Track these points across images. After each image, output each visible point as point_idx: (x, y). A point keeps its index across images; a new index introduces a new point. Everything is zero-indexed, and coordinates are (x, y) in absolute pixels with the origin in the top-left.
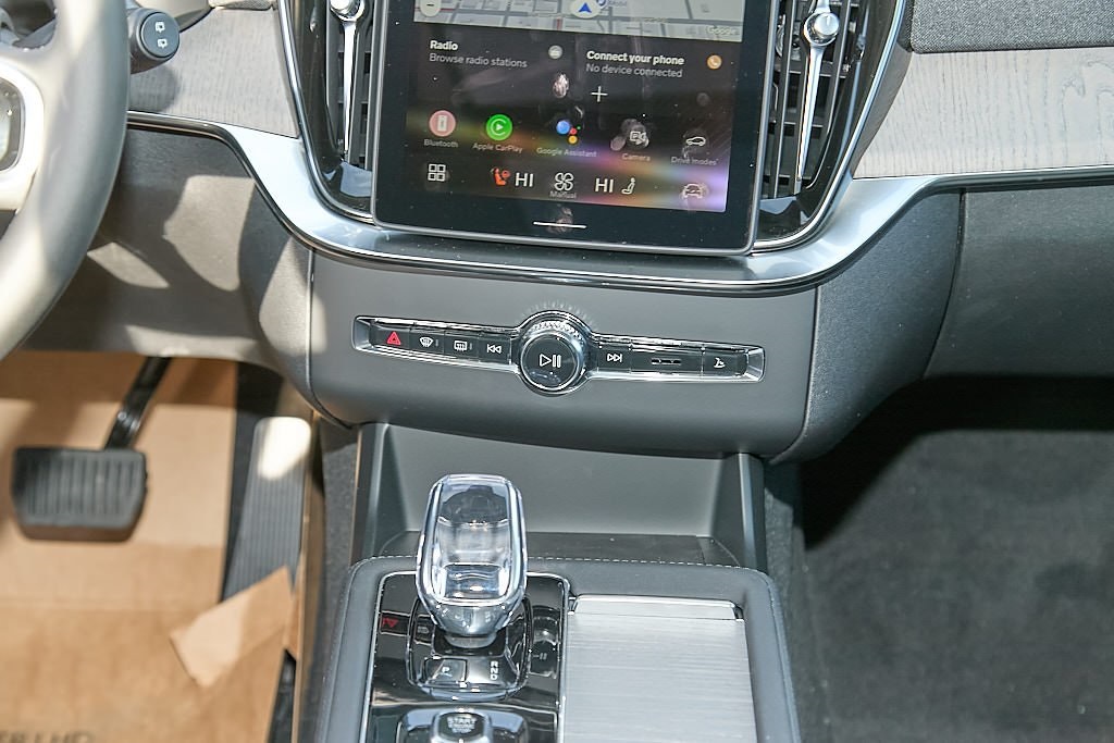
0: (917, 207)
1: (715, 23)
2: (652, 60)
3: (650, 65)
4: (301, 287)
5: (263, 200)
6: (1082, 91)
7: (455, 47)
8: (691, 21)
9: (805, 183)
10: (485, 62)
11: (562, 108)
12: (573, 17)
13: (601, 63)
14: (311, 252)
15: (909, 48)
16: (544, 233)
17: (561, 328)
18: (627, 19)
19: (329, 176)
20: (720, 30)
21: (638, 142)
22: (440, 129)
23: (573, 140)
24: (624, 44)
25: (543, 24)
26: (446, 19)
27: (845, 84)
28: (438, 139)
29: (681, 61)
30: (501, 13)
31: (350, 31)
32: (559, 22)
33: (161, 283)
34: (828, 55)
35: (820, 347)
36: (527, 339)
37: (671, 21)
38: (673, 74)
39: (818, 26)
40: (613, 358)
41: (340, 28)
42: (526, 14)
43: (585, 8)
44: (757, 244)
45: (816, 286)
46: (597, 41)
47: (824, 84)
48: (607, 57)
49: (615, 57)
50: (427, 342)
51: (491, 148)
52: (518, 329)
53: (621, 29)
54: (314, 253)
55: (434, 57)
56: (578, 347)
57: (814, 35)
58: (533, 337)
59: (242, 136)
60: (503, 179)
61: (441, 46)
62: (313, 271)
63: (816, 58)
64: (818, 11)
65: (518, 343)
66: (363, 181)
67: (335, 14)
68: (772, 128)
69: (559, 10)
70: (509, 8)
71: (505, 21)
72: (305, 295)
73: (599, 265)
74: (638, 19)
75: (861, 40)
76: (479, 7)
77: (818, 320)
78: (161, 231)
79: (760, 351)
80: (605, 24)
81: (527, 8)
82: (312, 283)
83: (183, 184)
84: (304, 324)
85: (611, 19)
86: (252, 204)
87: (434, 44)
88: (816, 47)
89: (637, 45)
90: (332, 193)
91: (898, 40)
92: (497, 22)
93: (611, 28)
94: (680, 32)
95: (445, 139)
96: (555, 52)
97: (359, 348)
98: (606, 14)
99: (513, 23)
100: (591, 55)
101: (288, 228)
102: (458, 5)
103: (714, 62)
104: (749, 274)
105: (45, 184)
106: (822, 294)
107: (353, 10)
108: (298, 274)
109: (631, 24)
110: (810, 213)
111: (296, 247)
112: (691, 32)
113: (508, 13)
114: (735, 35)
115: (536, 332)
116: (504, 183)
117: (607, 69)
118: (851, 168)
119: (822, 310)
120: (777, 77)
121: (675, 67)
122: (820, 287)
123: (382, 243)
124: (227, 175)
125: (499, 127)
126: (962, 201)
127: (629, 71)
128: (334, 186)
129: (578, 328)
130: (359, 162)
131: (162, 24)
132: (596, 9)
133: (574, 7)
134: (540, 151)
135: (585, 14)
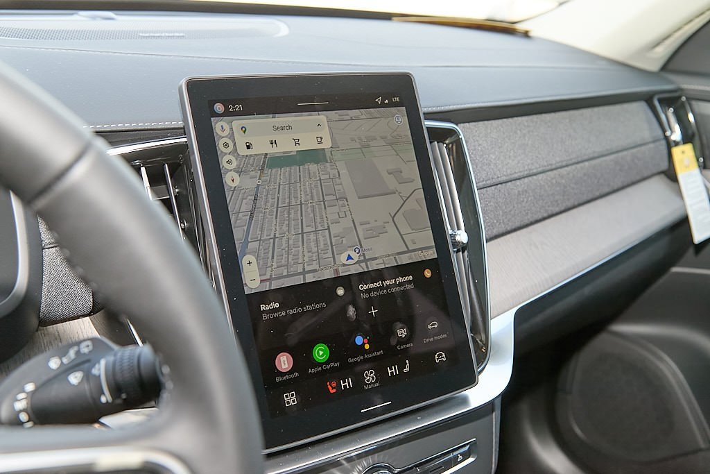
1: (421, 249)
2: (395, 281)
3: (395, 285)
7: (277, 305)
8: (409, 251)
10: (300, 310)
11: (356, 328)
12: (344, 265)
13: (368, 291)
16: (368, 416)
18: (375, 259)
20: (425, 253)
21: (404, 336)
22: (283, 367)
23: (367, 347)
24: (379, 275)
25: (328, 274)
26: (266, 287)
28: (285, 374)
29: (411, 278)
30: (300, 274)
32: (337, 271)
37: (399, 254)
38: (409, 287)
42: (315, 271)
43: (349, 258)
46: (363, 277)
48: (370, 286)
49: (375, 285)
51: (320, 369)
53: (374, 266)
55: (265, 317)
60: (333, 388)
61: (268, 307)
69: (335, 263)
70: (304, 269)
71: (304, 279)
74: (381, 257)
76: (285, 274)
80: (363, 265)
81: (315, 266)
85: (366, 261)
87: (263, 307)
89: (386, 274)
92: (299, 280)
93: (367, 267)
94: (405, 259)
95: (289, 373)
96: (340, 292)
98: (362, 258)
99: (310, 278)
100: (362, 287)
102: (271, 276)
103: (428, 273)
109: (380, 261)
112: (411, 258)
113: (305, 273)
114: (432, 254)
116: (335, 390)
117: (374, 294)
121: (409, 282)
125: (321, 353)
127: (385, 292)
132: (356, 257)
133: (343, 258)
134: (350, 361)
135: (350, 262)
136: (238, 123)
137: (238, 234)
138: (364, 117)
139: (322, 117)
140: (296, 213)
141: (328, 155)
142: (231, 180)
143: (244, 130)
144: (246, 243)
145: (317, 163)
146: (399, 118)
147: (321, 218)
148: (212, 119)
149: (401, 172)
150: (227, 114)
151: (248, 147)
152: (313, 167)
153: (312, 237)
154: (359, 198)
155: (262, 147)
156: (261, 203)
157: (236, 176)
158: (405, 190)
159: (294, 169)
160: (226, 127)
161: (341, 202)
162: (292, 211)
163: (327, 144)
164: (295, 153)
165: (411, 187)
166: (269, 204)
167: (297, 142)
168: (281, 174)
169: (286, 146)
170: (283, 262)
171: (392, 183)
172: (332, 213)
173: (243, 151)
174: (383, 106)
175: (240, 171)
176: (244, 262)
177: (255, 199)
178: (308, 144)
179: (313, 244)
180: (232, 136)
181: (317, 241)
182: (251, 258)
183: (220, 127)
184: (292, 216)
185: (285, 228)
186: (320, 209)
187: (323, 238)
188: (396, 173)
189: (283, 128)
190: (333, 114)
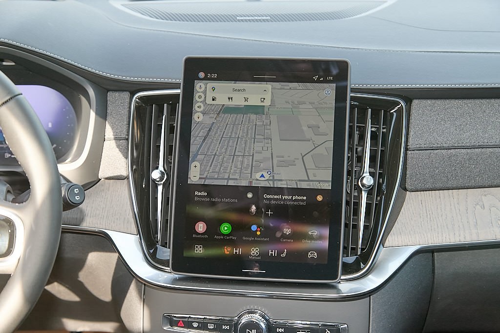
0: (413, 260)
1: (319, 181)
2: (292, 198)
3: (290, 200)
4: (139, 301)
5: (122, 263)
6: (483, 207)
7: (206, 194)
8: (309, 180)
9: (362, 249)
10: (219, 200)
11: (254, 219)
12: (257, 180)
13: (270, 199)
14: (143, 285)
15: (406, 190)
16: (246, 274)
17: (256, 318)
18: (281, 180)
19: (151, 251)
20: (321, 184)
21: (288, 234)
22: (200, 230)
23: (258, 233)
24: (280, 191)
25: (244, 183)
26: (202, 182)
27: (378, 206)
28: (199, 234)
29: (305, 198)
30: (226, 179)
31: (160, 188)
32: (251, 182)
33: (77, 299)
34: (370, 193)
35: (372, 324)
36: (240, 323)
37: (300, 181)
38: (302, 203)
39: (365, 181)
40: (280, 330)
41: (156, 186)
42: (236, 179)
43: (262, 176)
44: (343, 277)
45: (370, 296)
46: (268, 190)
47: (369, 206)
48: (272, 196)
49: (276, 197)
50: (195, 325)
51: (222, 237)
52: (236, 318)
53: (278, 185)
54: (145, 286)
55: (196, 199)
56: (263, 326)
57: (363, 185)
58: (243, 321)
59: (113, 235)
60: (228, 251)
61: (200, 194)
62: (144, 294)
63: (364, 195)
64: (364, 175)
65: (237, 324)
66: (166, 253)
67: (154, 181)
68: (346, 225)
69: (251, 177)
70: (229, 177)
71: (228, 182)
72: (141, 305)
73: (272, 288)
74: (286, 180)
75: (384, 187)
76: (216, 177)
77: (371, 311)
78: (77, 277)
79: (346, 326)
80: (271, 182)
81: (237, 176)
82: (144, 299)
83: (87, 256)
84: (140, 318)
85: (274, 180)
86: (117, 264)
87: (196, 193)
88: (364, 190)
89: (286, 191)
90: (153, 259)
91: (400, 185)
92: (224, 183)
93: (274, 184)
94: (304, 185)
95: (202, 234)
96: (250, 195)
97: (165, 328)
98: (271, 178)
99: (231, 183)
100: (265, 196)
101: (133, 275)
102: (207, 176)
103: (320, 198)
104: (339, 291)
105: (24, 263)
106: (373, 299)
107: (161, 179)
108: (137, 295)
109: (284, 182)
110: (365, 263)
111: (137, 283)
112: (309, 185)
113: (229, 179)
114: (328, 186)
115: (244, 320)
116: (228, 253)
117: (273, 202)
118: (382, 243)
119: (373, 307)
120: (348, 203)
121: (302, 201)
122: (371, 297)
123: (175, 281)
124: (106, 251)
125: (226, 228)
126: (433, 256)
127: (282, 203)
128: (153, 256)
129: (263, 317)
130: (164, 245)
131: (77, 190)
132: (267, 176)
133: (258, 176)
134: (244, 238)
135: (262, 179)
136: (211, 84)
137: (193, 149)
138: (300, 88)
139: (269, 86)
140: (233, 142)
141: (266, 110)
142: (197, 117)
143: (213, 89)
144: (197, 154)
145: (256, 114)
146: (328, 92)
147: (250, 148)
148: (195, 81)
149: (319, 128)
150: (206, 78)
151: (213, 100)
152: (253, 117)
153: (240, 159)
154: (281, 140)
155: (222, 100)
156: (212, 133)
157: (201, 115)
158: (319, 140)
159: (240, 116)
160: (203, 87)
161: (266, 141)
162: (231, 141)
163: (267, 103)
164: (243, 106)
165: (324, 138)
166: (217, 135)
167: (246, 100)
168: (230, 118)
169: (238, 101)
170: (217, 170)
171: (309, 133)
172: (258, 146)
173: (209, 101)
174: (318, 81)
175: (204, 113)
176: (192, 165)
177: (209, 130)
178: (254, 101)
179: (239, 163)
180: (205, 92)
181: (242, 162)
182: (198, 164)
183: (199, 86)
184: (230, 144)
185: (223, 150)
186: (251, 143)
187: (247, 161)
188: (315, 128)
189: (239, 90)
190: (277, 85)
